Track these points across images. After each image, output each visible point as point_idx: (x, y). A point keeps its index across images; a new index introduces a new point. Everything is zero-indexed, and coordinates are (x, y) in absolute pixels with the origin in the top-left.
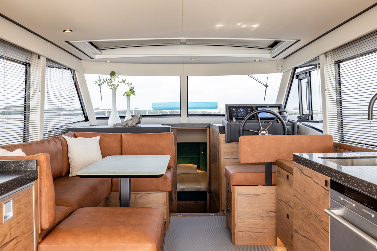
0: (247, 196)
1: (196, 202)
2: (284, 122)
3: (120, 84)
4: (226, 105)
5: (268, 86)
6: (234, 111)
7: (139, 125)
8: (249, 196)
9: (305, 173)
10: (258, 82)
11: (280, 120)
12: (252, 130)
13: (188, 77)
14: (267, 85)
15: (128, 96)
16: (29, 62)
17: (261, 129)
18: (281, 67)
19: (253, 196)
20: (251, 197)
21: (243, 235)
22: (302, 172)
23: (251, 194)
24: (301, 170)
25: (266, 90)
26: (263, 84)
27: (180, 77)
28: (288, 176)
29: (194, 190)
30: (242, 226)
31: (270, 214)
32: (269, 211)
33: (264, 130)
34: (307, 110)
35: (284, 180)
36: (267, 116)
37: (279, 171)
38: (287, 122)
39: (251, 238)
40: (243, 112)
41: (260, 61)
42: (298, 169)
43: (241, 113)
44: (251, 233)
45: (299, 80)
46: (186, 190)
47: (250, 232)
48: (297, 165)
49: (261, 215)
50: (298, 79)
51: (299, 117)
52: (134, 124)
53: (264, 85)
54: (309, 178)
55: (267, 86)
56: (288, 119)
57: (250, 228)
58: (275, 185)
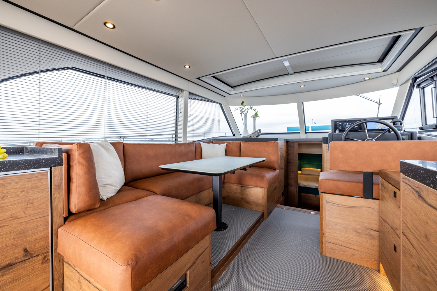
0: (338, 206)
1: (316, 196)
2: (399, 132)
3: (249, 110)
4: (332, 120)
5: (381, 103)
6: (340, 124)
7: (259, 137)
8: (340, 207)
10: (370, 100)
11: (393, 130)
12: (356, 139)
13: (303, 103)
15: (254, 118)
16: (178, 95)
17: (367, 138)
18: (396, 81)
19: (346, 207)
20: (343, 208)
21: (332, 247)
22: (420, 196)
23: (343, 205)
24: (417, 192)
25: (379, 107)
27: (297, 103)
28: (395, 193)
29: (315, 187)
30: (332, 237)
31: (371, 233)
32: (369, 228)
33: (371, 140)
34: (434, 117)
35: (389, 196)
36: (377, 127)
37: (382, 184)
38: (402, 132)
39: (343, 253)
40: (349, 125)
41: (369, 78)
42: (410, 188)
43: (347, 126)
44: (343, 248)
45: (421, 89)
46: (308, 187)
47: (342, 246)
49: (357, 231)
50: (419, 89)
51: (422, 127)
52: (255, 136)
53: (376, 102)
55: (380, 104)
56: (404, 129)
57: (342, 241)
58: (379, 199)
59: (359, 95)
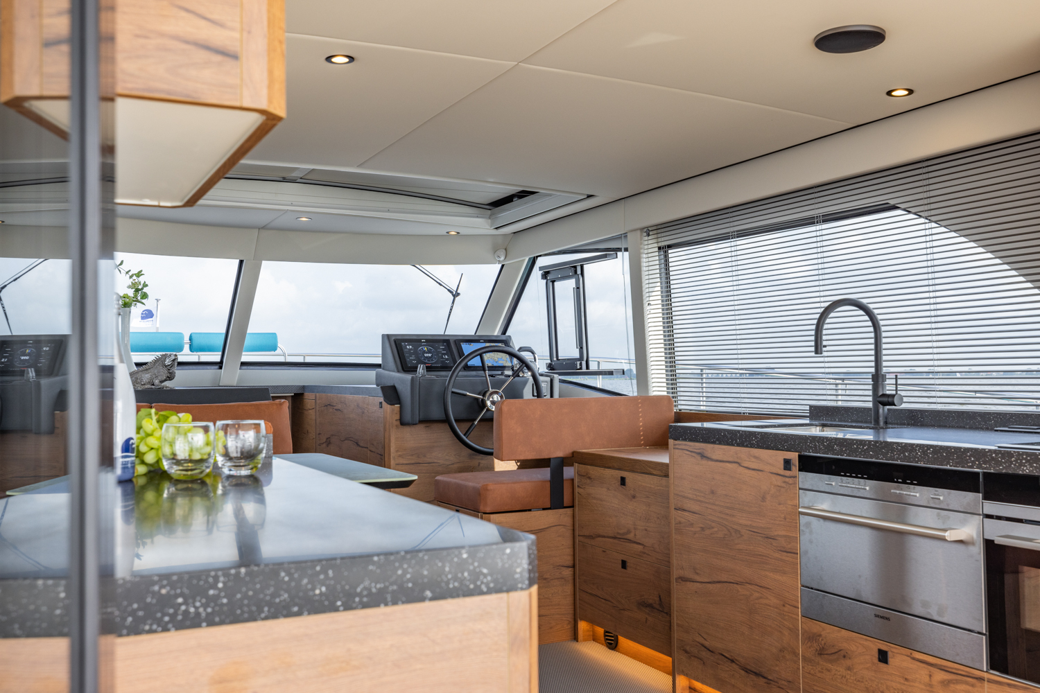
4: (386, 338)
5: (458, 294)
6: (410, 349)
9: (714, 457)
10: (437, 282)
12: (470, 393)
13: (260, 263)
14: (458, 292)
15: (125, 305)
17: (489, 390)
18: (504, 251)
22: (704, 457)
24: (699, 454)
25: (453, 303)
26: (448, 288)
27: (241, 262)
28: (622, 479)
31: (563, 573)
32: (559, 566)
33: (497, 393)
35: (606, 489)
37: (584, 474)
40: (429, 352)
41: (458, 233)
42: (687, 452)
43: (426, 355)
45: (548, 281)
48: (685, 445)
49: (545, 577)
50: (545, 281)
51: (551, 364)
52: (157, 382)
53: (449, 290)
54: (728, 464)
55: (456, 295)
58: (573, 506)
59: (417, 266)
